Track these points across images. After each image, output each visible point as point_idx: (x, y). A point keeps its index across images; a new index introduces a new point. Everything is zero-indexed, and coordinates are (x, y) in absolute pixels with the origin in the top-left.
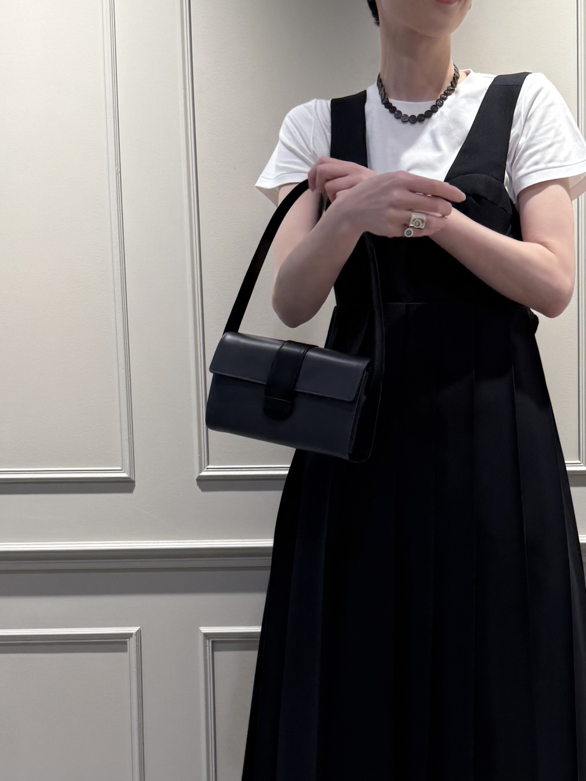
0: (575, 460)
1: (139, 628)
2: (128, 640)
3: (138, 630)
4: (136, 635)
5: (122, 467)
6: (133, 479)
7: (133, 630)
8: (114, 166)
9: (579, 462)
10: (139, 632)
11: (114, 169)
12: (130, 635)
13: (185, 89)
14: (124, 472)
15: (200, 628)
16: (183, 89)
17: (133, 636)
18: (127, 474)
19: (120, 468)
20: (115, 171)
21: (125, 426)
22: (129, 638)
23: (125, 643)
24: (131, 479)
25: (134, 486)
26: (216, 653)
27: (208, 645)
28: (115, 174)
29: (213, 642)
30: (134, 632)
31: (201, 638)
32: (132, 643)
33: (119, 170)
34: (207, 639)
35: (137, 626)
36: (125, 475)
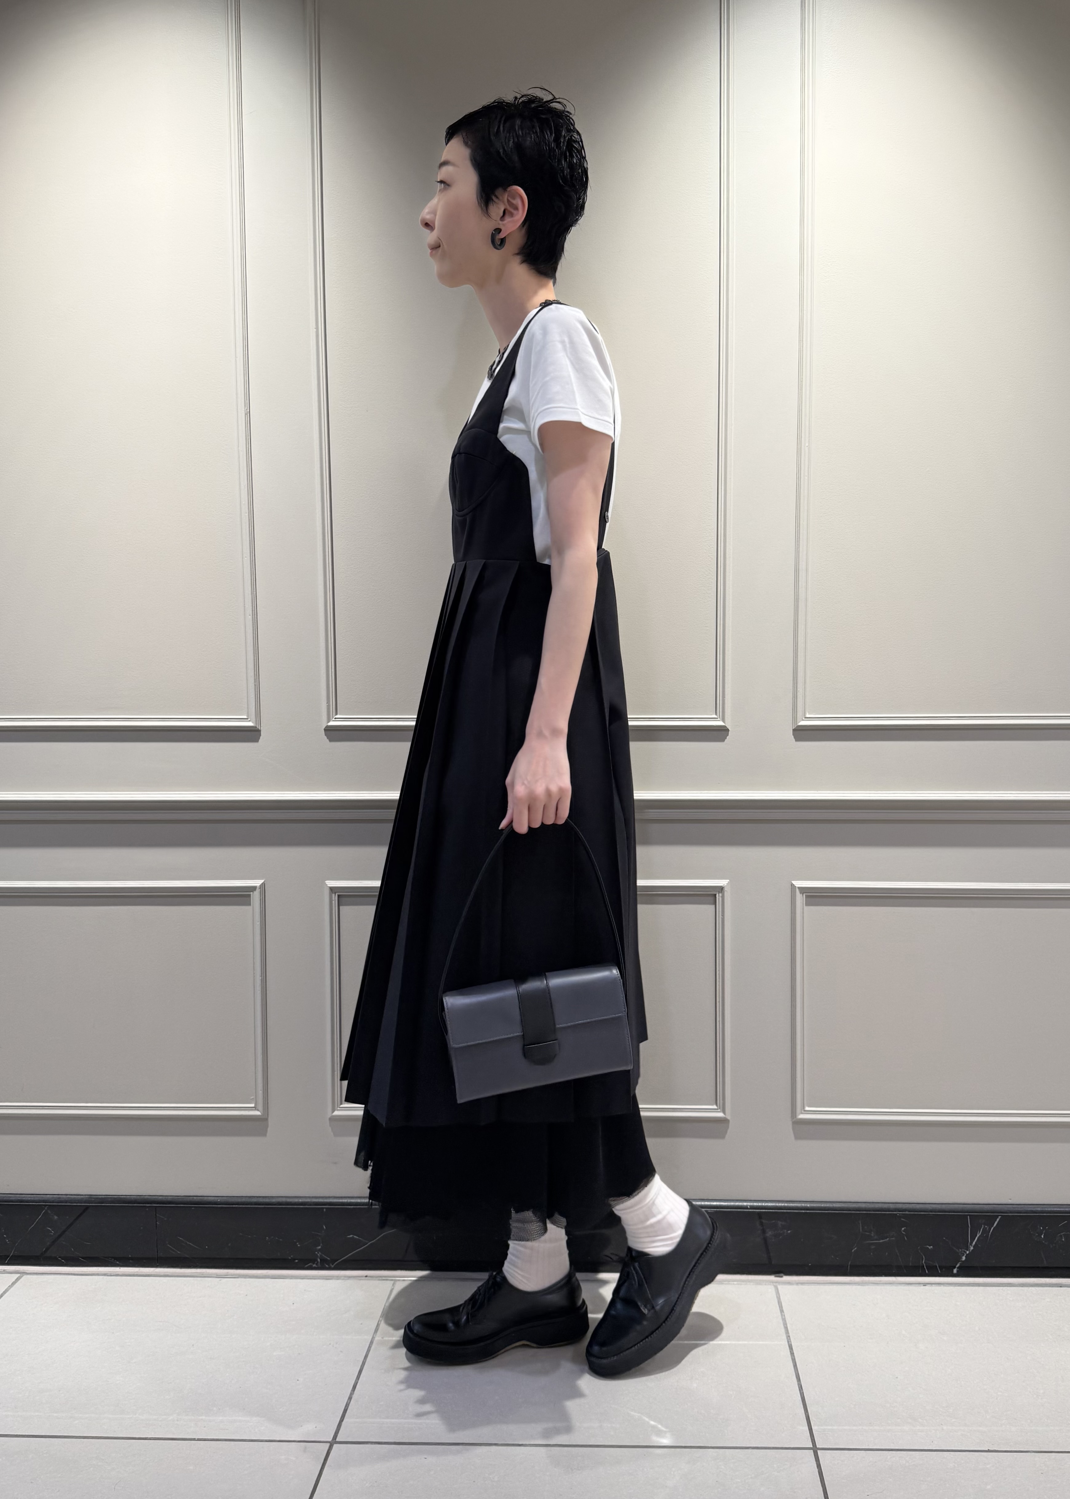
0: (711, 715)
1: (263, 881)
2: (252, 893)
3: (262, 883)
4: (260, 888)
5: (248, 716)
6: (259, 728)
7: (257, 883)
8: (244, 407)
9: (716, 717)
10: (263, 884)
11: (244, 409)
12: (254, 889)
13: (317, 328)
14: (249, 721)
15: (326, 882)
16: (315, 328)
17: (258, 888)
18: (253, 723)
19: (245, 717)
20: (243, 412)
21: (251, 673)
22: (253, 892)
23: (250, 896)
24: (256, 727)
25: (260, 735)
26: (341, 907)
27: (334, 899)
28: (244, 415)
29: (339, 896)
30: (258, 885)
31: (327, 892)
32: (256, 896)
33: (248, 411)
34: (333, 893)
35: (262, 879)
36: (250, 724)
